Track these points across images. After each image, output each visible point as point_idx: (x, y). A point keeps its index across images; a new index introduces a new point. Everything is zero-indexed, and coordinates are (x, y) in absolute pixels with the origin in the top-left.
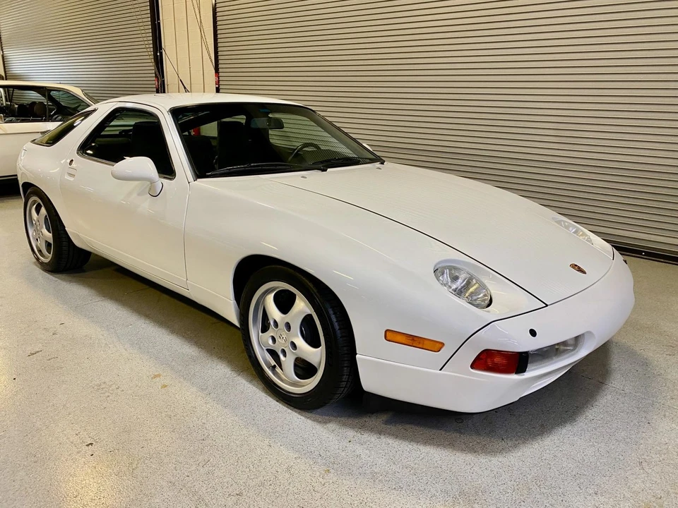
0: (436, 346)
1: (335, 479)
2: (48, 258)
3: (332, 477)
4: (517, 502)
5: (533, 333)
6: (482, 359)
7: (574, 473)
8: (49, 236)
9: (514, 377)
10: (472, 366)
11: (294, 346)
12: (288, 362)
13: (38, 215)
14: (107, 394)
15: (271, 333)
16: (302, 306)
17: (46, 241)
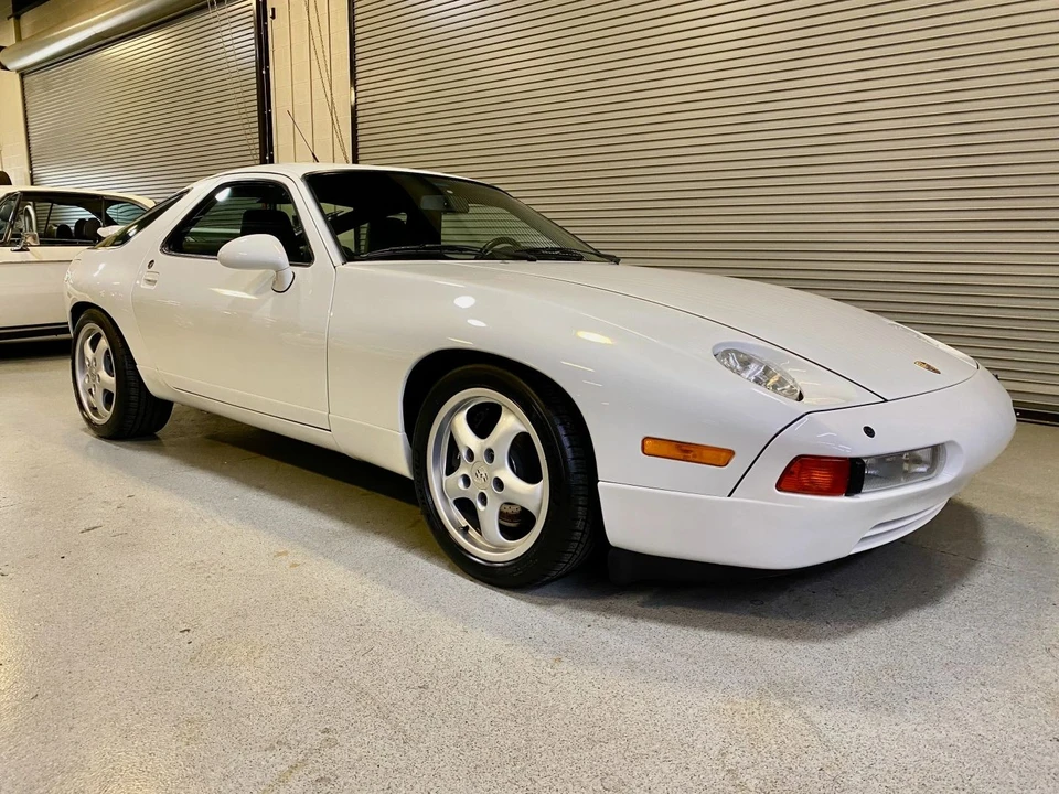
0: (722, 457)
1: (571, 669)
2: (105, 415)
3: (564, 666)
4: (861, 694)
5: (869, 432)
6: (793, 473)
7: (945, 661)
8: (110, 381)
9: (843, 499)
10: (780, 486)
11: (499, 484)
12: (489, 515)
13: (94, 349)
14: (206, 574)
15: (462, 471)
16: (512, 423)
17: (105, 391)
